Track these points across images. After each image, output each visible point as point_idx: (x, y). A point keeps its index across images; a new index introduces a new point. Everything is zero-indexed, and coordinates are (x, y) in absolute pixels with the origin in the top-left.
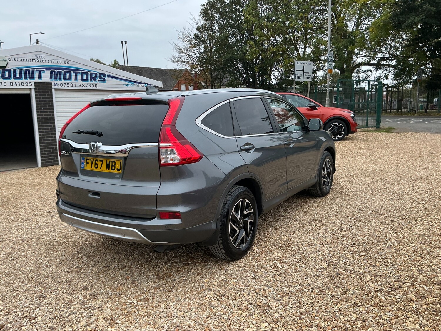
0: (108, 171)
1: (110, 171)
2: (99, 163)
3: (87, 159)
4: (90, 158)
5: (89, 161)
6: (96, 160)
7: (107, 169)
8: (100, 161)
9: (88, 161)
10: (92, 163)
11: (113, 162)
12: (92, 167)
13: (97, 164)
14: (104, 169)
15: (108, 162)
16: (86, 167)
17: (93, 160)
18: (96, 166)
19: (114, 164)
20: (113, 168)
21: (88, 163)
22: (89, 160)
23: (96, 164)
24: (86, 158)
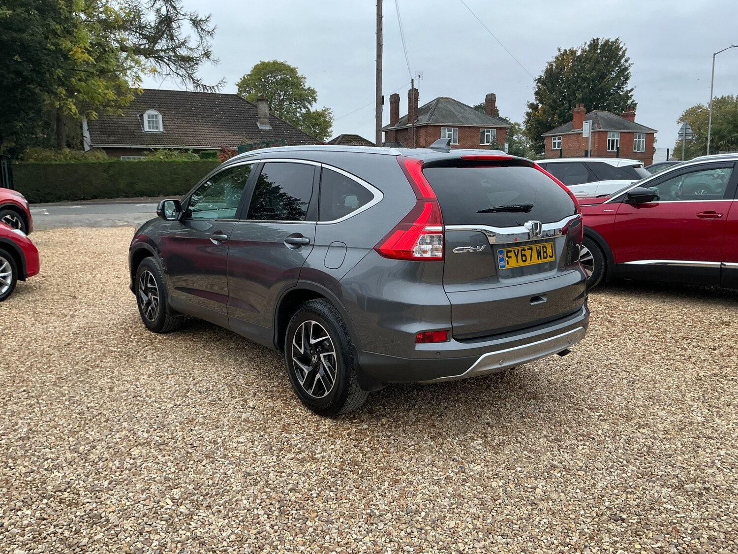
0: (540, 261)
1: (543, 261)
2: (528, 253)
3: (507, 252)
4: (512, 249)
5: (512, 254)
6: (522, 250)
7: (538, 259)
8: (528, 249)
9: (509, 254)
10: (517, 256)
11: (543, 247)
12: (517, 262)
13: (525, 255)
14: (535, 261)
15: (538, 248)
16: (508, 264)
17: (518, 250)
18: (524, 258)
19: (545, 250)
20: (545, 255)
21: (510, 257)
22: (511, 251)
23: (523, 256)
24: (505, 250)
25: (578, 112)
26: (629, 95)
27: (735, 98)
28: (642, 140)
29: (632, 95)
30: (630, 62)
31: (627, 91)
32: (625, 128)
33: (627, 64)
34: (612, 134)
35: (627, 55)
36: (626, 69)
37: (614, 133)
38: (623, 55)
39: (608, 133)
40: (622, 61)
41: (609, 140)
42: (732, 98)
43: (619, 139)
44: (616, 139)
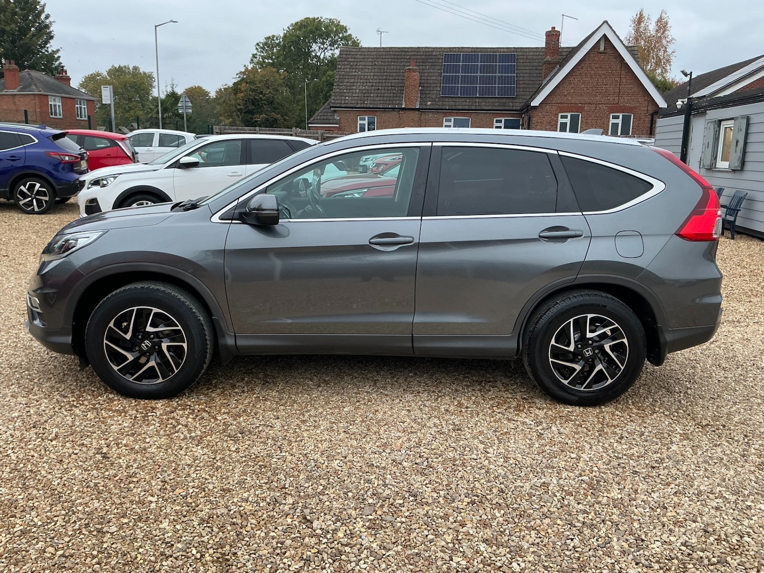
25: (8, 69)
26: (56, 56)
27: (131, 69)
28: (83, 106)
29: (59, 57)
30: (51, 19)
31: (53, 51)
32: (66, 92)
33: (47, 21)
34: (53, 98)
35: (47, 11)
36: (47, 27)
37: (55, 97)
38: (42, 11)
39: (49, 97)
40: (43, 17)
41: (51, 105)
42: (129, 68)
43: (60, 104)
44: (58, 104)
